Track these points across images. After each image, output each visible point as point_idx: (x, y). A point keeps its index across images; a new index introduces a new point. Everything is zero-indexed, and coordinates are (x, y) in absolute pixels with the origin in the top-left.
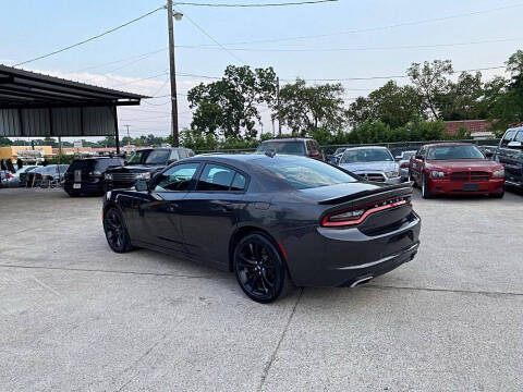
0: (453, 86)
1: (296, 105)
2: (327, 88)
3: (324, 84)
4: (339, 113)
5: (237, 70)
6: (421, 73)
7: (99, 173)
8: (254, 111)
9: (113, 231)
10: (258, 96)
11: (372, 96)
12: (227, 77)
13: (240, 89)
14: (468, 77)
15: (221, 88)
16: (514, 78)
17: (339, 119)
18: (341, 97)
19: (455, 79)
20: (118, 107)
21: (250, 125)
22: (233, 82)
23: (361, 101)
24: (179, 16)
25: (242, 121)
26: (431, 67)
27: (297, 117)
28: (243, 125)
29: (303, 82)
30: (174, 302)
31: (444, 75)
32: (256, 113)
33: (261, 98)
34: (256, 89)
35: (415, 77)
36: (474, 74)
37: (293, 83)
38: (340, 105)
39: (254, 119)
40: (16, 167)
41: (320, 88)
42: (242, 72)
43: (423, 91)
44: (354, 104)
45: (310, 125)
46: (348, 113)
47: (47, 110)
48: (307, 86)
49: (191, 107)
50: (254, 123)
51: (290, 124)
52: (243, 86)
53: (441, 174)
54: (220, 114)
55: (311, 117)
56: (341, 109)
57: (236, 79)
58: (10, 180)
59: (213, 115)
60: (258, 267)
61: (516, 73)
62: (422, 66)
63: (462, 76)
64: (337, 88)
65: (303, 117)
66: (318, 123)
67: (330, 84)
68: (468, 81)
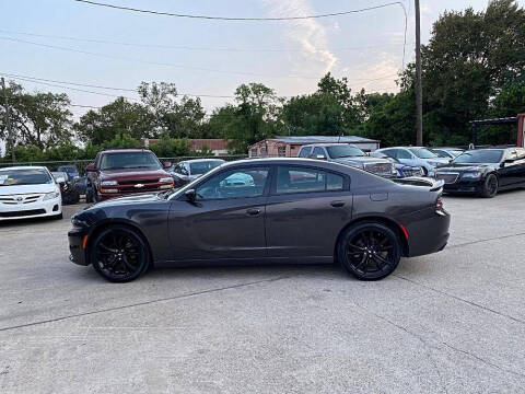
0: (177, 107)
2: (49, 98)
6: (149, 91)
11: (103, 110)
14: (190, 101)
16: (240, 106)
17: (66, 132)
18: (68, 108)
19: (178, 101)
23: (92, 116)
26: (158, 88)
29: (20, 87)
31: (170, 96)
35: (145, 96)
36: (195, 99)
41: (41, 96)
43: (153, 110)
44: (84, 118)
45: (32, 138)
48: (24, 92)
55: (31, 130)
56: (70, 122)
60: (368, 251)
61: (241, 102)
62: (151, 86)
63: (184, 99)
64: (62, 98)
65: (20, 128)
66: (41, 135)
67: (54, 94)
68: (190, 104)
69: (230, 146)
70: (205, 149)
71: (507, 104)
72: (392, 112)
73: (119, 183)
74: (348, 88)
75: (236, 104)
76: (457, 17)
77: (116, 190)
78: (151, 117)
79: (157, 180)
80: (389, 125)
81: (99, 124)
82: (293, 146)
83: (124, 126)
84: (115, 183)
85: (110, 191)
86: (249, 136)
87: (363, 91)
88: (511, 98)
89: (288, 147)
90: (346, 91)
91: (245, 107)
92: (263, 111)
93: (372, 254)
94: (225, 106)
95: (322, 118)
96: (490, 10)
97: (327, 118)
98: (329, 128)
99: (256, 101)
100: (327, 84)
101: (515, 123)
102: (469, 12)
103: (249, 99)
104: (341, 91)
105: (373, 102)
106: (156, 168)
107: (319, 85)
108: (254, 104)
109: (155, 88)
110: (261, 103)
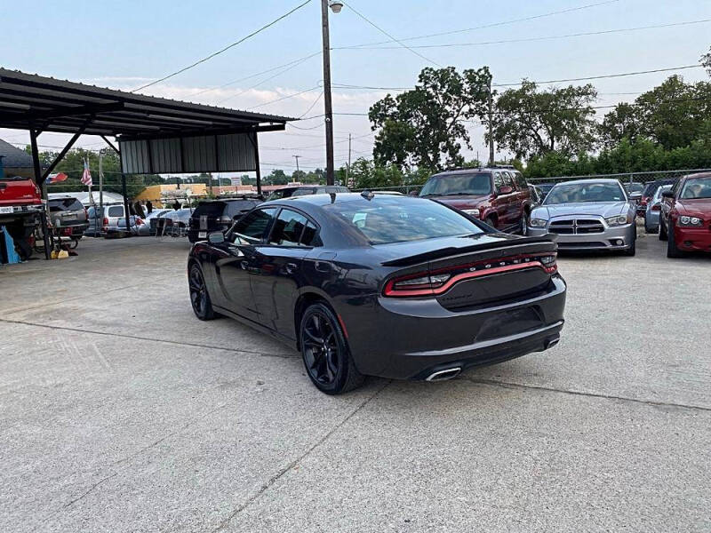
1: (522, 119)
2: (571, 93)
3: (565, 86)
4: (588, 128)
5: (436, 73)
7: (227, 219)
8: (460, 130)
9: (198, 293)
10: (466, 109)
11: (640, 101)
12: (422, 84)
13: (440, 100)
15: (414, 100)
17: (588, 137)
18: (592, 104)
20: (259, 134)
21: (453, 150)
22: (431, 90)
23: (623, 110)
24: (337, 7)
25: (442, 144)
27: (523, 137)
28: (444, 150)
29: (533, 85)
30: (226, 385)
32: (463, 132)
33: (471, 110)
34: (464, 99)
37: (518, 88)
38: (588, 117)
39: (459, 140)
40: (146, 211)
41: (559, 93)
42: (445, 76)
44: (611, 115)
45: (543, 148)
46: (602, 129)
47: (178, 140)
48: (539, 91)
49: (373, 129)
50: (459, 147)
51: (513, 147)
52: (445, 96)
53: (695, 220)
54: (412, 136)
56: (591, 123)
57: (434, 87)
58: (141, 226)
59: (402, 138)
60: (324, 347)
64: (586, 92)
65: (533, 136)
66: (556, 144)
67: (575, 87)
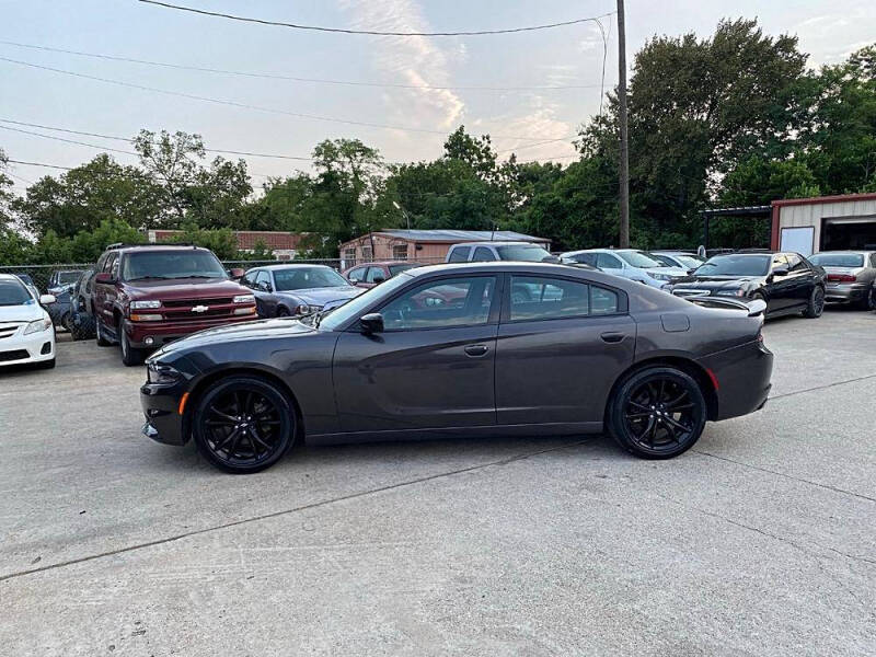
0: (205, 176)
6: (156, 148)
11: (70, 177)
14: (228, 166)
16: (321, 176)
19: (206, 164)
23: (48, 187)
26: (172, 141)
31: (191, 156)
35: (146, 154)
36: (236, 162)
38: (5, 189)
43: (161, 180)
44: (33, 190)
60: (657, 413)
61: (324, 170)
62: (158, 138)
63: (217, 162)
68: (227, 170)
69: (305, 243)
70: (260, 248)
71: (746, 186)
72: (569, 195)
73: (165, 304)
74: (492, 152)
75: (315, 174)
76: (672, 47)
77: (159, 317)
78: (160, 191)
79: (230, 300)
80: (564, 216)
81: (61, 201)
82: (419, 246)
83: (108, 206)
84: (156, 304)
85: (149, 317)
86: (337, 227)
87: (513, 158)
88: (753, 177)
89: (411, 247)
90: (488, 156)
91: (330, 178)
92: (360, 187)
93: (663, 417)
94: (294, 176)
95: (457, 201)
96: (720, 37)
97: (465, 201)
98: (467, 218)
99: (348, 168)
100: (459, 144)
101: (768, 215)
102: (689, 39)
103: (335, 166)
104: (480, 158)
105: (530, 177)
106: (220, 279)
107: (446, 146)
108: (345, 174)
109: (165, 143)
110: (357, 172)
